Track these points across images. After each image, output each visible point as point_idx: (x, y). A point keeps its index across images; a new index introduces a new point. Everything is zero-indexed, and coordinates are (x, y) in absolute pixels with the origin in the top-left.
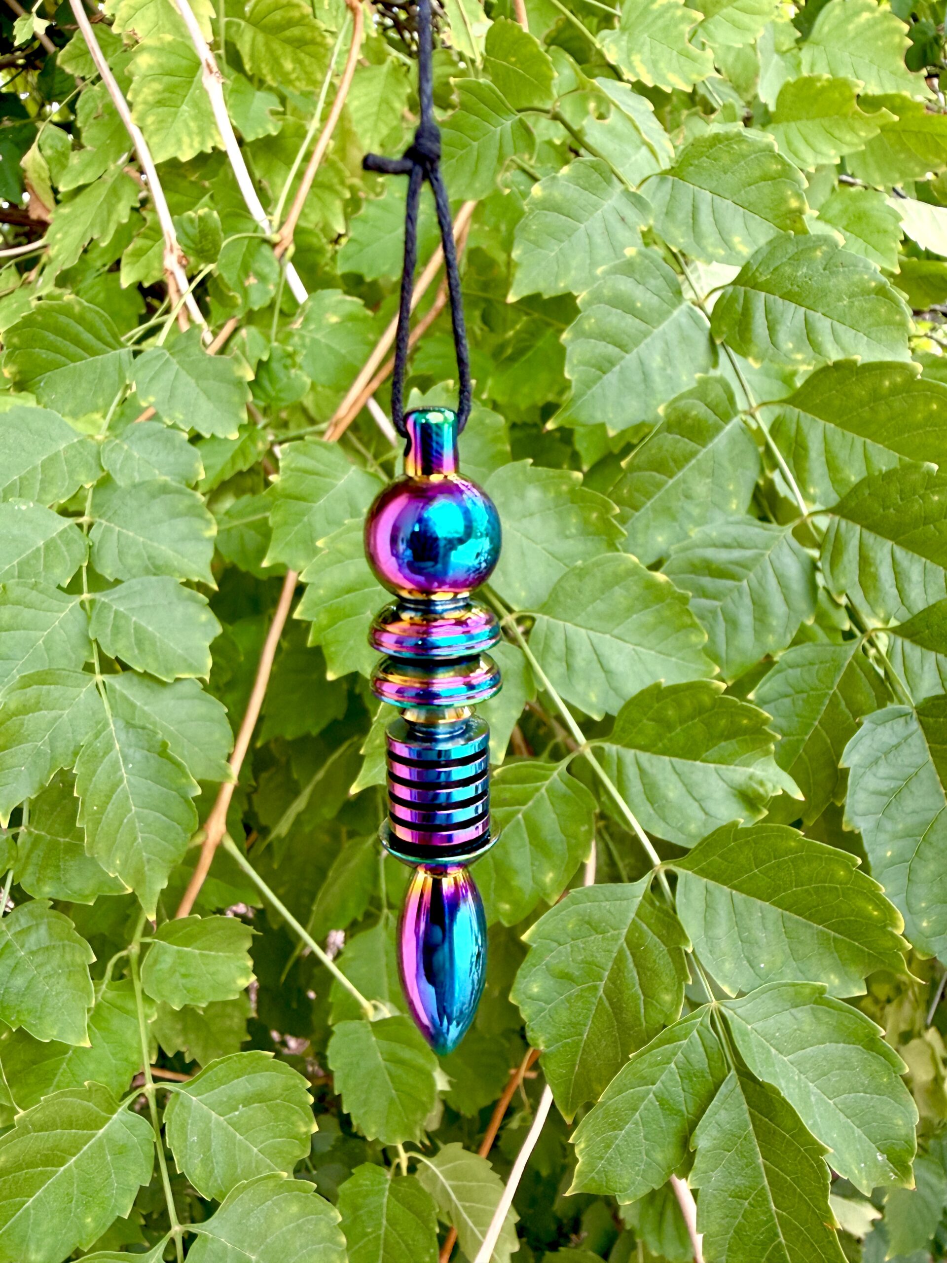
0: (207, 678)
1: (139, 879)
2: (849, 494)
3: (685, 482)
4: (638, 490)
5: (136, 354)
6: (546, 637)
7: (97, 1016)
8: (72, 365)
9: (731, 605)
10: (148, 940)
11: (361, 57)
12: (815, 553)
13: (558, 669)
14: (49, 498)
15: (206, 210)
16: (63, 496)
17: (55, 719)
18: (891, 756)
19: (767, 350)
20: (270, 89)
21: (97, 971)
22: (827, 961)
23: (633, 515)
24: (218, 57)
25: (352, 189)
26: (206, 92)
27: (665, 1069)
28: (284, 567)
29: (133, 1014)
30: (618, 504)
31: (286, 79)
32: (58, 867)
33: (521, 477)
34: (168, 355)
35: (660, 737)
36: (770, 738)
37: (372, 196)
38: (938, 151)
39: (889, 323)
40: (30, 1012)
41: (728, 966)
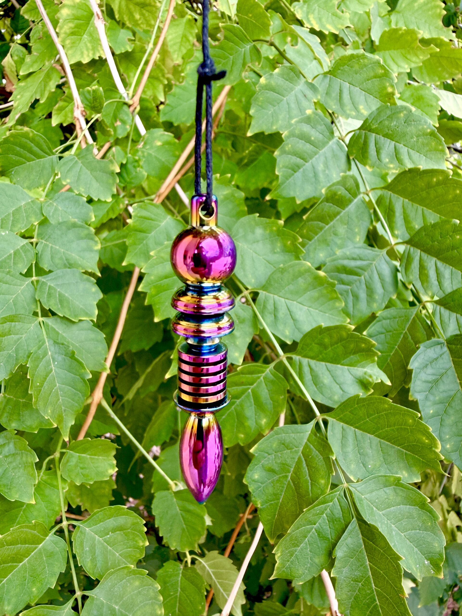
0: (95, 320)
1: (60, 420)
2: (415, 234)
3: (334, 227)
4: (311, 231)
5: (60, 158)
6: (264, 302)
7: (38, 488)
8: (28, 163)
9: (355, 289)
10: (64, 450)
11: (173, 14)
12: (397, 264)
13: (270, 318)
14: (16, 229)
15: (96, 86)
16: (23, 229)
17: (18, 339)
18: (434, 363)
19: (376, 162)
20: (128, 28)
21: (39, 466)
22: (402, 465)
23: (308, 243)
24: (102, 11)
25: (168, 79)
26: (97, 28)
27: (321, 517)
28: (133, 266)
29: (56, 487)
30: (301, 237)
31: (136, 23)
32: (19, 414)
33: (253, 223)
34: (76, 159)
35: (321, 352)
36: (375, 354)
37: (178, 83)
38: (457, 66)
39: (436, 150)
40: (4, 486)
41: (353, 466)
